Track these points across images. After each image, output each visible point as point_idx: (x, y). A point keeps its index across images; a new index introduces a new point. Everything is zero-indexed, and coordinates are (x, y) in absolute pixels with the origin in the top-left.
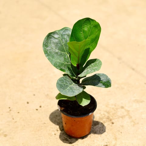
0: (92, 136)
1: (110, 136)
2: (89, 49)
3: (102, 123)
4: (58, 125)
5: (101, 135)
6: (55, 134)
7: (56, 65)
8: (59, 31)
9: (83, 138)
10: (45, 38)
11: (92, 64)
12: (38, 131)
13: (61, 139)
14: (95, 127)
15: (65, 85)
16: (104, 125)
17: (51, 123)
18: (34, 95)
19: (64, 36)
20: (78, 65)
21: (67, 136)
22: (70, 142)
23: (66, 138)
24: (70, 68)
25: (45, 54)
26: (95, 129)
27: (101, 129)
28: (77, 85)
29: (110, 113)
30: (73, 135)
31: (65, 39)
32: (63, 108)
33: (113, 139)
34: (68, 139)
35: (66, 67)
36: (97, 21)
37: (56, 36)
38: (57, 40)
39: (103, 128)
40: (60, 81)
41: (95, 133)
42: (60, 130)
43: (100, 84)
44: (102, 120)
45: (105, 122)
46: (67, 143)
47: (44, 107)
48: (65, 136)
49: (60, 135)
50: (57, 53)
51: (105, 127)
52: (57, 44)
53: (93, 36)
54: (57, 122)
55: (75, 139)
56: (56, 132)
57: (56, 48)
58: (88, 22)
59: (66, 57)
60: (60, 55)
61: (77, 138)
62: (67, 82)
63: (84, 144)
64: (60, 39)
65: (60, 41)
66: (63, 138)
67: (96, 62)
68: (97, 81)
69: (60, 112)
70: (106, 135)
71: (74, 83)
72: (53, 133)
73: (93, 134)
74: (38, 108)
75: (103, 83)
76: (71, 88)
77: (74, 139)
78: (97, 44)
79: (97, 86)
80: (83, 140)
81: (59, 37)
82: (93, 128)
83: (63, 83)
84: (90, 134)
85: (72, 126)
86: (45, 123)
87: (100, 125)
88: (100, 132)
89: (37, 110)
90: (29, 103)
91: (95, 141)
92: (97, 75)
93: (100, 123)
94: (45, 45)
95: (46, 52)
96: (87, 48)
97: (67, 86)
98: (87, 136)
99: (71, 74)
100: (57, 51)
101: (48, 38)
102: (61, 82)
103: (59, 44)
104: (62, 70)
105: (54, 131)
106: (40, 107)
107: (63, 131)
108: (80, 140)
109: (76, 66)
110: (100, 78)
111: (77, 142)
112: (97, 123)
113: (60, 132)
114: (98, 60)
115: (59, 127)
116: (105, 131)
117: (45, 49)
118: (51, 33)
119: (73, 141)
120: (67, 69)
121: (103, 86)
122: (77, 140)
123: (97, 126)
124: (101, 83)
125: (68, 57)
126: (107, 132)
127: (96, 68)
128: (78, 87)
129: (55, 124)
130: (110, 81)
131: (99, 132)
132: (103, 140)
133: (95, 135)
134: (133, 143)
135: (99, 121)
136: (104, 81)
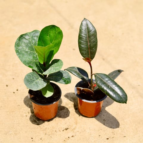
0: (57, 119)
1: (72, 120)
2: (53, 51)
3: (67, 109)
4: (30, 108)
5: (64, 119)
6: (26, 116)
7: (25, 63)
8: (30, 33)
9: (49, 121)
10: (17, 39)
11: (55, 64)
12: (13, 112)
13: (30, 121)
14: (61, 112)
15: (32, 80)
16: (68, 110)
17: (25, 106)
18: (13, 79)
19: (34, 37)
20: (44, 63)
21: (35, 118)
22: (38, 123)
23: (35, 119)
24: (38, 65)
25: (16, 53)
26: (61, 113)
27: (66, 114)
28: (43, 80)
29: (75, 100)
30: (40, 118)
31: (34, 40)
32: (32, 96)
33: (74, 123)
34: (36, 121)
35: (34, 64)
36: (60, 29)
37: (27, 37)
38: (27, 41)
39: (67, 113)
40: (27, 76)
41: (60, 117)
42: (31, 112)
43: (61, 81)
44: (68, 106)
45: (70, 108)
46: (35, 124)
47: (20, 90)
48: (34, 118)
49: (30, 117)
50: (27, 52)
51: (69, 112)
52: (28, 44)
53: (57, 41)
54: (30, 105)
55: (43, 121)
56: (28, 113)
57: (26, 48)
58: (54, 28)
59: (35, 56)
60: (29, 54)
61: (44, 121)
62: (34, 77)
63: (49, 126)
64: (30, 40)
65: (30, 42)
66: (33, 120)
67: (59, 63)
68: (60, 77)
69: (30, 99)
70: (69, 119)
71: (40, 78)
72: (25, 115)
73: (58, 118)
74: (15, 91)
75: (64, 79)
76: (36, 83)
77: (41, 121)
78: (59, 48)
79: (58, 82)
80: (49, 122)
81: (30, 39)
82: (59, 112)
83: (30, 78)
84: (56, 117)
85: (39, 111)
86: (19, 105)
87: (65, 110)
88: (65, 116)
89: (14, 93)
90: (8, 86)
91: (59, 124)
92: (61, 71)
93: (65, 108)
94: (17, 45)
95: (17, 51)
96: (52, 50)
97: (34, 81)
98: (53, 119)
99: (38, 70)
100: (27, 50)
101: (19, 39)
102: (29, 78)
103: (29, 44)
104: (30, 67)
105: (26, 113)
106: (17, 90)
107: (33, 114)
108: (46, 123)
109: (42, 63)
110: (62, 75)
111: (44, 124)
112: (63, 108)
113: (30, 114)
114: (61, 60)
115: (31, 109)
116: (68, 116)
117: (17, 48)
118: (23, 35)
119: (40, 123)
120: (35, 66)
121: (64, 83)
122: (44, 122)
123: (63, 111)
124: (63, 79)
125: (36, 56)
126: (70, 117)
127: (58, 67)
128: (43, 81)
129: (27, 106)
130: (70, 78)
131: (63, 116)
132: (66, 123)
133: (60, 118)
134: (90, 128)
135: (65, 106)
136: (65, 78)
